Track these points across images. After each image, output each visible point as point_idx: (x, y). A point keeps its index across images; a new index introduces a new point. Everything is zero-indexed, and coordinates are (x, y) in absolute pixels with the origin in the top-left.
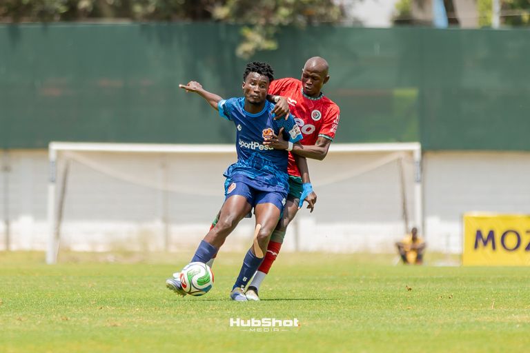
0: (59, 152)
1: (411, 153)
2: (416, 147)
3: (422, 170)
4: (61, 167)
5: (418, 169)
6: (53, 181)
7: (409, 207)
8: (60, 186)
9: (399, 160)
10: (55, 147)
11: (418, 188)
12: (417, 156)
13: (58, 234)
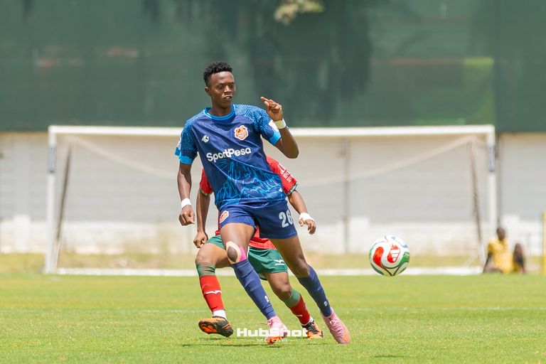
0: (59, 137)
1: (483, 137)
2: (489, 130)
3: (497, 155)
4: (63, 154)
5: (492, 156)
6: (52, 172)
7: (481, 200)
8: (61, 176)
9: (469, 145)
10: (54, 130)
11: (492, 179)
12: (491, 140)
13: (58, 236)
